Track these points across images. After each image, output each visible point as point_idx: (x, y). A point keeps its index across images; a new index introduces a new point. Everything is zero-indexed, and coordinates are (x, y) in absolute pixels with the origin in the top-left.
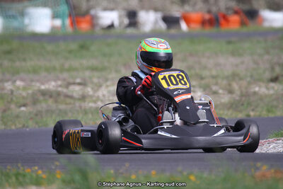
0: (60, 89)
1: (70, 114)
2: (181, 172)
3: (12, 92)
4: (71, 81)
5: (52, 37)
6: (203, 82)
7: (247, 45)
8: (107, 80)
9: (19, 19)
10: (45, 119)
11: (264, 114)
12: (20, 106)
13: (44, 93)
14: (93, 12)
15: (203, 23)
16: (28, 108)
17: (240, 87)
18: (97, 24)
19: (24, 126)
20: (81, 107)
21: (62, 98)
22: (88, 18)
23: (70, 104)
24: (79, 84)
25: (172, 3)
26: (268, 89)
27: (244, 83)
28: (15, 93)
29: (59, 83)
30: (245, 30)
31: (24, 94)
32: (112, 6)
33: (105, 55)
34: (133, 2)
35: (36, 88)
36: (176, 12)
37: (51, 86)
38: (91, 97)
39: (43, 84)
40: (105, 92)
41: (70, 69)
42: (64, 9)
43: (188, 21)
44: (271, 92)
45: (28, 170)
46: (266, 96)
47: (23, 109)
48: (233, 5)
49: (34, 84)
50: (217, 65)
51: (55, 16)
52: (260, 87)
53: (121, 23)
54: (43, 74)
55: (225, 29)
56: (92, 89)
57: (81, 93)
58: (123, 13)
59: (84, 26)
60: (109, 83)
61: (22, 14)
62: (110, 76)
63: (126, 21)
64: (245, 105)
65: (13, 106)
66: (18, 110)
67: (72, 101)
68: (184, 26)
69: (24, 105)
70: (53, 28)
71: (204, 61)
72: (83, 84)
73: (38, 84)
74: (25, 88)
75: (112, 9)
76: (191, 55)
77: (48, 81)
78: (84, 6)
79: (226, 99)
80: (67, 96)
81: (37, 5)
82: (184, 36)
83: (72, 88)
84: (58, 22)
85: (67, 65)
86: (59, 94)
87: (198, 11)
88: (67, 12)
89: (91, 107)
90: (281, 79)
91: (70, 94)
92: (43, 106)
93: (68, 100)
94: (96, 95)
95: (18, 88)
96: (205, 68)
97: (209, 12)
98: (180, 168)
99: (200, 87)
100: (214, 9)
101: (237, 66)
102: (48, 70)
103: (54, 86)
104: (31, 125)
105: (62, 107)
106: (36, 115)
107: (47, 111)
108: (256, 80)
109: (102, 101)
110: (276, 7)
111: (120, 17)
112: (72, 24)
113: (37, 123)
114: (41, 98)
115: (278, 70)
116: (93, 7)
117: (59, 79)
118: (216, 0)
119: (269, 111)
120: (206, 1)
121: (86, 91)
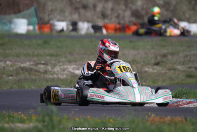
0: (32, 67)
1: (38, 82)
2: (105, 117)
3: (4, 68)
4: (39, 62)
5: (28, 36)
7: (141, 43)
8: (59, 62)
9: (9, 25)
10: (23, 84)
12: (9, 76)
13: (23, 69)
14: (51, 22)
15: (116, 30)
16: (14, 77)
17: (137, 68)
18: (54, 29)
19: (11, 88)
20: (44, 78)
21: (33, 72)
22: (48, 25)
23: (38, 75)
24: (43, 64)
25: (98, 17)
26: (153, 69)
27: (139, 66)
28: (6, 68)
29: (32, 63)
31: (11, 69)
32: (63, 18)
33: (58, 47)
34: (75, 17)
35: (18, 66)
36: (100, 23)
37: (27, 65)
38: (51, 71)
39: (22, 63)
40: (58, 69)
41: (38, 55)
42: (35, 20)
43: (107, 29)
44: (155, 71)
45: (16, 114)
46: (152, 73)
47: (10, 78)
48: (133, 19)
49: (17, 63)
50: (124, 55)
51: (29, 24)
52: (149, 68)
53: (68, 29)
54: (23, 57)
56: (51, 67)
57: (44, 69)
58: (69, 23)
59: (46, 30)
60: (61, 64)
61: (11, 22)
62: (61, 60)
63: (71, 28)
65: (5, 76)
66: (7, 78)
67: (39, 74)
68: (104, 31)
69: (11, 76)
70: (28, 31)
72: (46, 64)
73: (19, 64)
74: (12, 66)
75: (63, 21)
77: (25, 62)
78: (46, 18)
80: (36, 71)
81: (18, 18)
83: (39, 66)
84: (31, 28)
85: (36, 53)
86: (31, 69)
87: (112, 23)
88: (36, 21)
89: (50, 78)
90: (161, 63)
91: (38, 70)
92: (22, 76)
93: (37, 73)
94: (53, 70)
95: (8, 66)
97: (119, 23)
98: (104, 115)
100: (122, 22)
101: (135, 55)
102: (25, 55)
103: (29, 65)
104: (15, 87)
105: (33, 77)
106: (18, 81)
107: (25, 79)
108: (146, 64)
109: (57, 74)
111: (67, 25)
112: (39, 28)
113: (19, 86)
114: (21, 72)
115: (159, 58)
116: (52, 19)
117: (31, 61)
118: (124, 17)
119: (153, 82)
120: (118, 17)
121: (47, 68)
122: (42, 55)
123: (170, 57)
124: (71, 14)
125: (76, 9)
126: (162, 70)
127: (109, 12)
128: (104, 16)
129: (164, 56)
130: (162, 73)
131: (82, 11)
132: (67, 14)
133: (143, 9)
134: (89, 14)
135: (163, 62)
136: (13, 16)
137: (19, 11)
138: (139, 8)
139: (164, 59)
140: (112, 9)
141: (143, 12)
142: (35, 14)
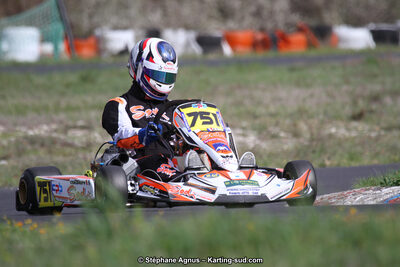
0: (55, 135)
4: (70, 123)
5: (42, 66)
6: (257, 122)
7: (316, 72)
11: (345, 162)
13: (32, 141)
15: (255, 45)
16: (11, 161)
17: (310, 128)
18: (105, 50)
20: (85, 159)
21: (58, 146)
22: (91, 41)
23: (70, 154)
24: (82, 128)
25: (210, 17)
26: (348, 129)
27: (315, 122)
29: (54, 126)
30: (313, 53)
31: (5, 142)
32: (125, 22)
34: (155, 18)
35: (21, 134)
36: (218, 33)
37: (43, 130)
39: (31, 128)
41: (69, 109)
42: (58, 28)
43: (232, 42)
44: (354, 134)
46: (347, 140)
47: (3, 162)
48: (296, 18)
49: (18, 128)
50: (276, 100)
51: (44, 39)
52: (338, 127)
54: (31, 115)
55: (285, 52)
57: (84, 139)
58: (141, 33)
59: (87, 53)
64: (318, 152)
67: (73, 151)
68: (227, 50)
69: (5, 158)
70: (43, 57)
71: (258, 94)
72: (87, 127)
73: (24, 129)
74: (5, 135)
75: (125, 28)
76: (239, 87)
77: (38, 124)
78: (85, 23)
79: (289, 144)
80: (66, 144)
81: (17, 24)
82: (228, 62)
83: (71, 133)
84: (48, 48)
85: (63, 103)
86: (54, 141)
87: (245, 28)
88: (62, 32)
90: (366, 115)
91: (69, 141)
92: (32, 160)
93: (68, 150)
96: (259, 103)
97: (262, 30)
99: (254, 129)
100: (269, 26)
101: (304, 100)
102: (37, 110)
103: (46, 131)
108: (333, 118)
110: (356, 22)
112: (69, 49)
114: (29, 147)
115: (362, 104)
116: (98, 26)
117: (53, 121)
118: (272, 13)
119: (351, 158)
120: (258, 14)
121: (92, 137)
122: (77, 109)
123: (388, 100)
124: (143, 10)
126: (370, 130)
128: (225, 13)
129: (376, 98)
130: (370, 137)
132: (133, 12)
135: (371, 112)
136: (4, 21)
139: (374, 106)
142: (58, 15)
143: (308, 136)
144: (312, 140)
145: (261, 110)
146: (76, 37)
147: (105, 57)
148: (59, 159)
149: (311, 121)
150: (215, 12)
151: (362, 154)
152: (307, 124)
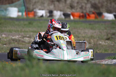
0: (20, 39)
4: (25, 36)
5: (18, 19)
6: (79, 39)
7: (97, 25)
11: (103, 52)
12: (4, 45)
13: (13, 40)
14: (35, 10)
15: (80, 17)
16: (7, 45)
17: (94, 41)
18: (37, 15)
19: (5, 52)
21: (21, 42)
22: (33, 12)
23: (24, 45)
24: (28, 37)
25: (68, 8)
26: (105, 43)
27: (95, 40)
28: (1, 39)
29: (20, 36)
30: (96, 20)
31: (5, 40)
32: (43, 8)
33: (39, 27)
34: (52, 7)
35: (10, 38)
36: (69, 12)
37: (17, 37)
39: (13, 36)
41: (25, 31)
43: (73, 16)
44: (106, 44)
46: (104, 45)
47: (5, 46)
48: (92, 10)
49: (9, 36)
50: (85, 33)
51: (19, 11)
52: (102, 42)
53: (46, 15)
54: (14, 33)
57: (28, 41)
58: (47, 11)
59: (31, 16)
61: (6, 10)
63: (48, 15)
64: (96, 49)
66: (2, 46)
69: (5, 44)
70: (18, 16)
71: (80, 31)
72: (30, 37)
73: (11, 36)
74: (6, 38)
75: (43, 10)
76: (74, 28)
77: (16, 35)
78: (31, 7)
80: (23, 42)
81: (12, 7)
82: (72, 21)
83: (25, 38)
84: (20, 14)
85: (23, 30)
86: (20, 41)
87: (78, 12)
88: (24, 9)
92: (12, 45)
93: (24, 43)
95: (3, 37)
96: (80, 33)
97: (82, 12)
100: (84, 11)
101: (93, 33)
102: (15, 31)
103: (18, 37)
108: (101, 39)
111: (46, 13)
112: (26, 14)
114: (12, 42)
115: (109, 36)
116: (35, 8)
117: (20, 35)
118: (86, 8)
119: (105, 51)
120: (81, 8)
121: (31, 40)
122: (27, 32)
124: (49, 5)
125: (53, 2)
126: (111, 43)
127: (75, 5)
128: (72, 7)
129: (114, 34)
130: (111, 45)
131: (57, 3)
132: (46, 5)
133: (99, 3)
134: (61, 5)
135: (112, 38)
136: (8, 5)
137: (12, 2)
138: (97, 2)
139: (113, 36)
140: (78, 3)
141: (99, 5)
142: (23, 5)
143: (93, 44)
144: (94, 45)
145: (80, 35)
146: (28, 11)
147: (36, 17)
148: (21, 46)
149: (94, 39)
150: (69, 7)
151: (108, 50)
152: (93, 40)
